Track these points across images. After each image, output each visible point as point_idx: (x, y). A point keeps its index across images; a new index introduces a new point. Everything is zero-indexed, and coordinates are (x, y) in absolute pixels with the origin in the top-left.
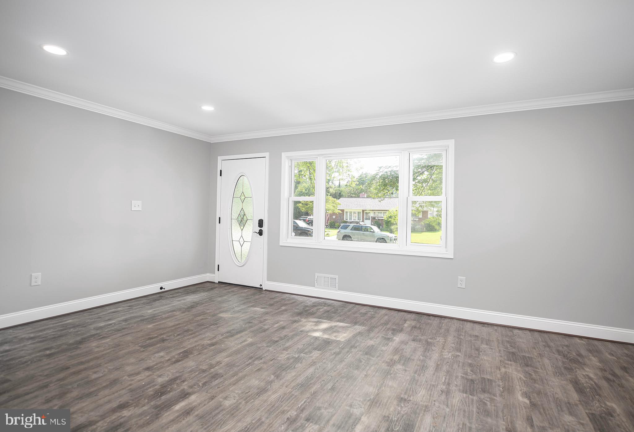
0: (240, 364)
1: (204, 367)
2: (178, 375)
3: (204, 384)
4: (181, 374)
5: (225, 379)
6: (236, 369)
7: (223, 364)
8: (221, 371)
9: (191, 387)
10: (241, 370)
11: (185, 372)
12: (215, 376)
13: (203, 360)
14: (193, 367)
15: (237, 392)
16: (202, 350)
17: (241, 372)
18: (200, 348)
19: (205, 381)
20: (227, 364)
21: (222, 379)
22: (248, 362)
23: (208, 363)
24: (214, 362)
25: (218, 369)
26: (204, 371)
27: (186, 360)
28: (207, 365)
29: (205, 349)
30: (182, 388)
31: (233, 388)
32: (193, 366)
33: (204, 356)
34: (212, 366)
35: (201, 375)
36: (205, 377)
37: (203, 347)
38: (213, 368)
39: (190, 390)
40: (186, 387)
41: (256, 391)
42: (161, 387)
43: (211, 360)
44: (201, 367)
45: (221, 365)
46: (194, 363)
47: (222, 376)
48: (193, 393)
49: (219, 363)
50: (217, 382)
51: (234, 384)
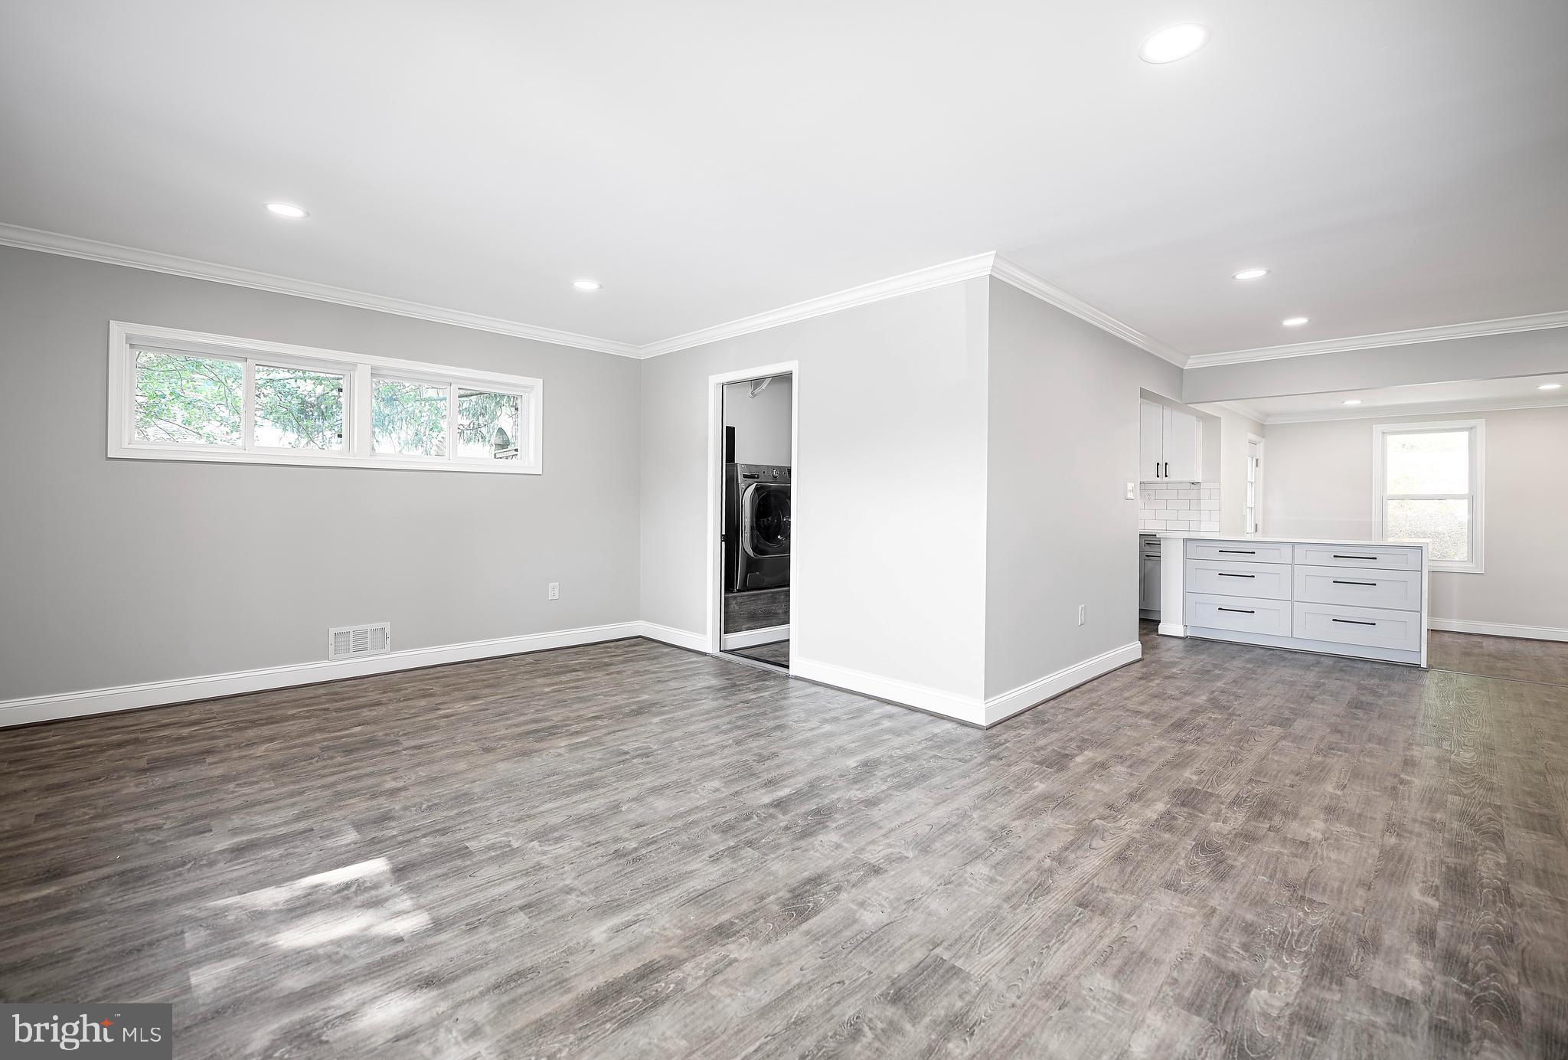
0: (670, 848)
1: (748, 852)
2: (803, 843)
3: (748, 818)
4: (797, 844)
5: (710, 818)
6: (684, 837)
7: (706, 855)
8: (715, 837)
9: (772, 816)
10: (673, 832)
11: (790, 847)
12: (727, 829)
13: (752, 872)
14: (773, 856)
15: (697, 796)
16: (755, 911)
17: (675, 828)
18: (762, 920)
19: (748, 823)
20: (697, 852)
21: (717, 820)
22: (649, 849)
23: (739, 863)
24: (727, 863)
25: (720, 843)
26: (750, 843)
27: (793, 882)
28: (744, 858)
29: (746, 915)
30: (787, 817)
31: (700, 803)
32: (773, 859)
33: (750, 885)
34: (733, 852)
35: (754, 837)
36: (746, 831)
37: (752, 923)
38: (729, 848)
39: (772, 810)
40: (780, 816)
41: (667, 792)
42: (827, 824)
43: (732, 870)
44: (757, 854)
45: (711, 852)
46: (773, 868)
47: (713, 827)
48: (766, 806)
49: (715, 859)
50: (725, 818)
51: (697, 807)
